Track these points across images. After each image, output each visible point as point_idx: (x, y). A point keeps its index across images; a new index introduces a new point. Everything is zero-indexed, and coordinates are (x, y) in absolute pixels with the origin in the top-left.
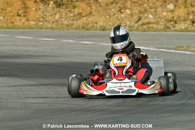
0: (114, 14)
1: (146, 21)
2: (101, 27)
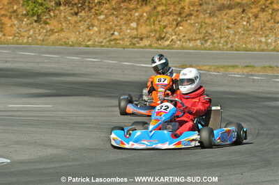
0: (83, 31)
1: (113, 38)
2: (72, 42)
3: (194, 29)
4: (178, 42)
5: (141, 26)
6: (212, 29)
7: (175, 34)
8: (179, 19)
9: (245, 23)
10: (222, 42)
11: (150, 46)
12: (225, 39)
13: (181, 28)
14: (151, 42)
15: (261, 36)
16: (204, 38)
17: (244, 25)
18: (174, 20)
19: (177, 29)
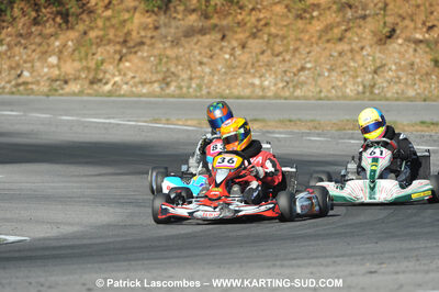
1: (20, 81)
3: (149, 66)
4: (125, 87)
5: (65, 61)
6: (177, 66)
7: (120, 74)
8: (124, 51)
9: (227, 56)
10: (194, 85)
11: (81, 93)
12: (198, 81)
13: (127, 64)
14: (82, 86)
15: (254, 76)
16: (164, 79)
17: (226, 60)
18: (115, 52)
19: (121, 66)
